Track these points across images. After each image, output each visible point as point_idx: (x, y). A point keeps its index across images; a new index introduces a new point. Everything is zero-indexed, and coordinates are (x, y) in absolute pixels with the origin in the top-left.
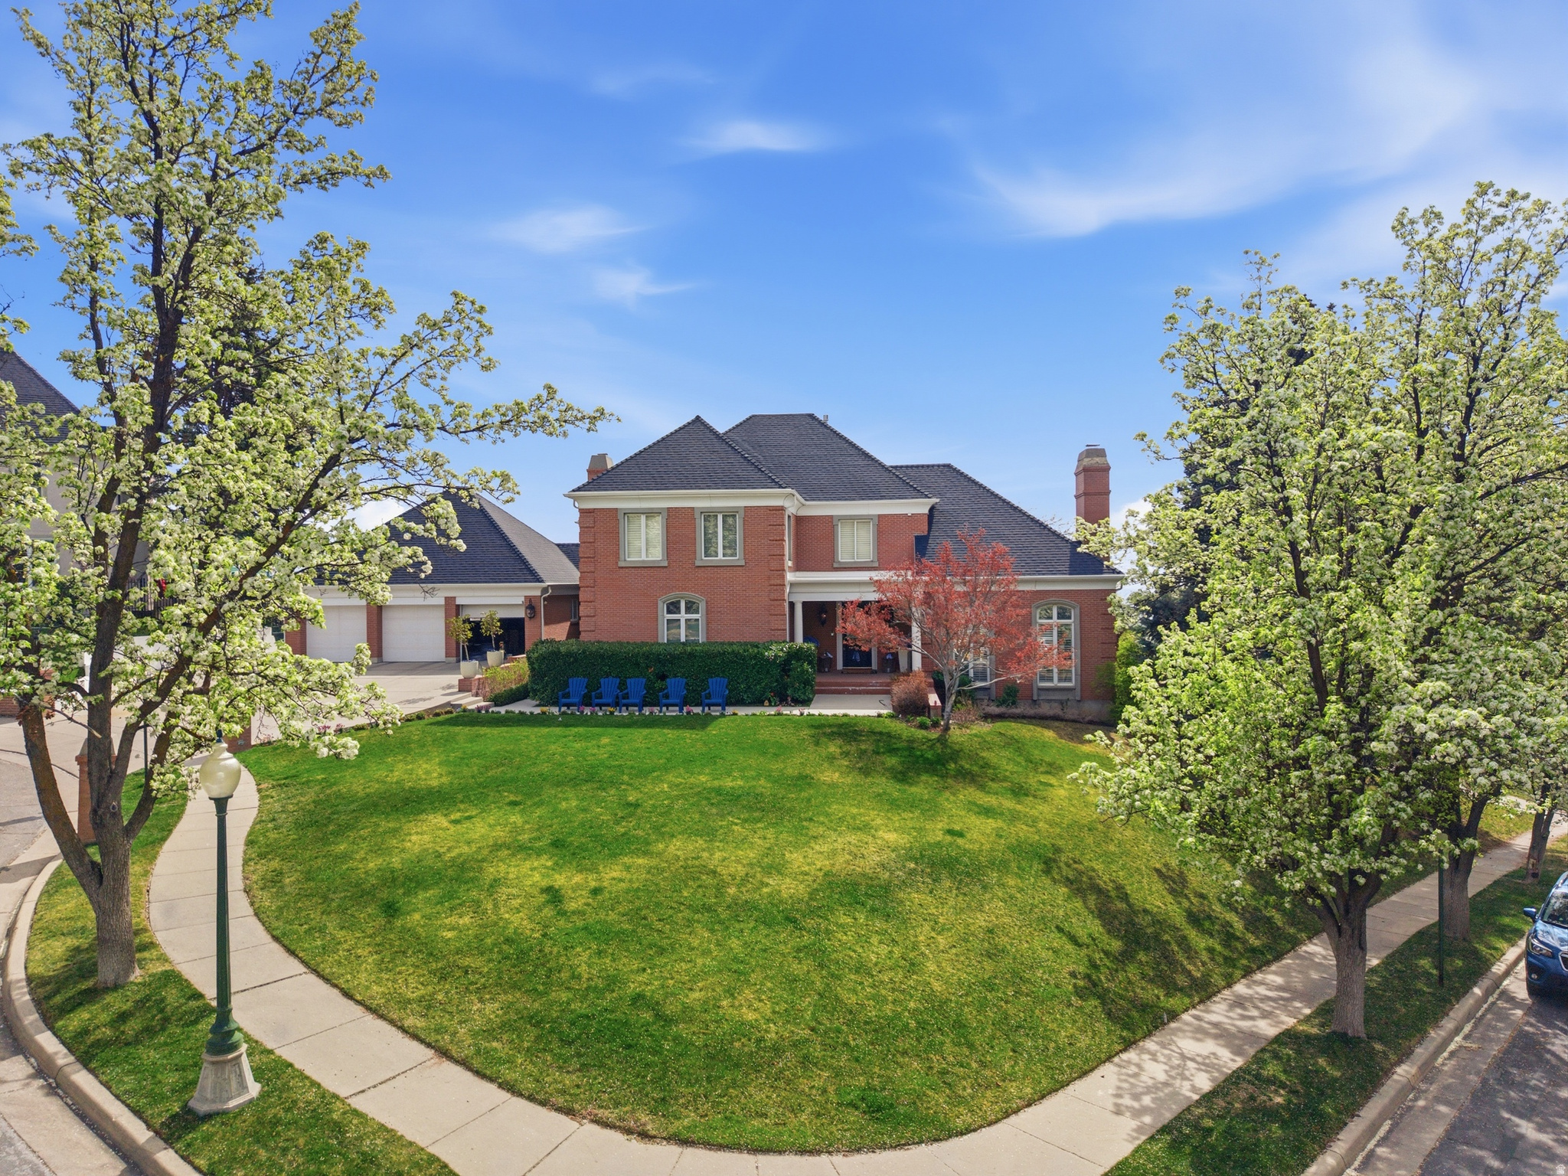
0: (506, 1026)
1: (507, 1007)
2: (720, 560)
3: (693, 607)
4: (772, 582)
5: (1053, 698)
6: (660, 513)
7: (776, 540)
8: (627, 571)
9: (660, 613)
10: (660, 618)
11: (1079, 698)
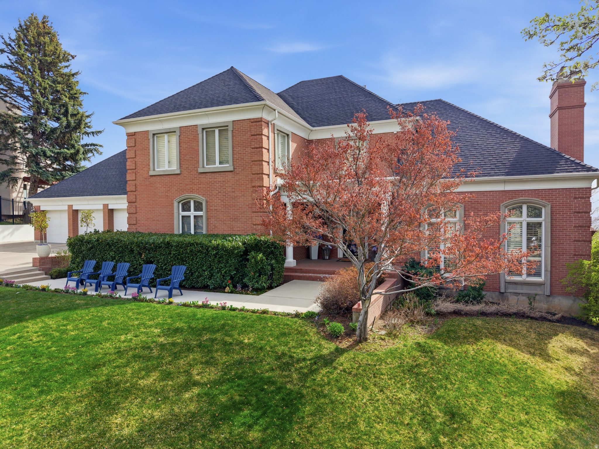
2: (217, 167)
3: (198, 207)
4: (254, 184)
5: (521, 291)
6: (175, 132)
7: (257, 148)
8: (155, 178)
9: (175, 211)
10: (176, 215)
11: (548, 293)
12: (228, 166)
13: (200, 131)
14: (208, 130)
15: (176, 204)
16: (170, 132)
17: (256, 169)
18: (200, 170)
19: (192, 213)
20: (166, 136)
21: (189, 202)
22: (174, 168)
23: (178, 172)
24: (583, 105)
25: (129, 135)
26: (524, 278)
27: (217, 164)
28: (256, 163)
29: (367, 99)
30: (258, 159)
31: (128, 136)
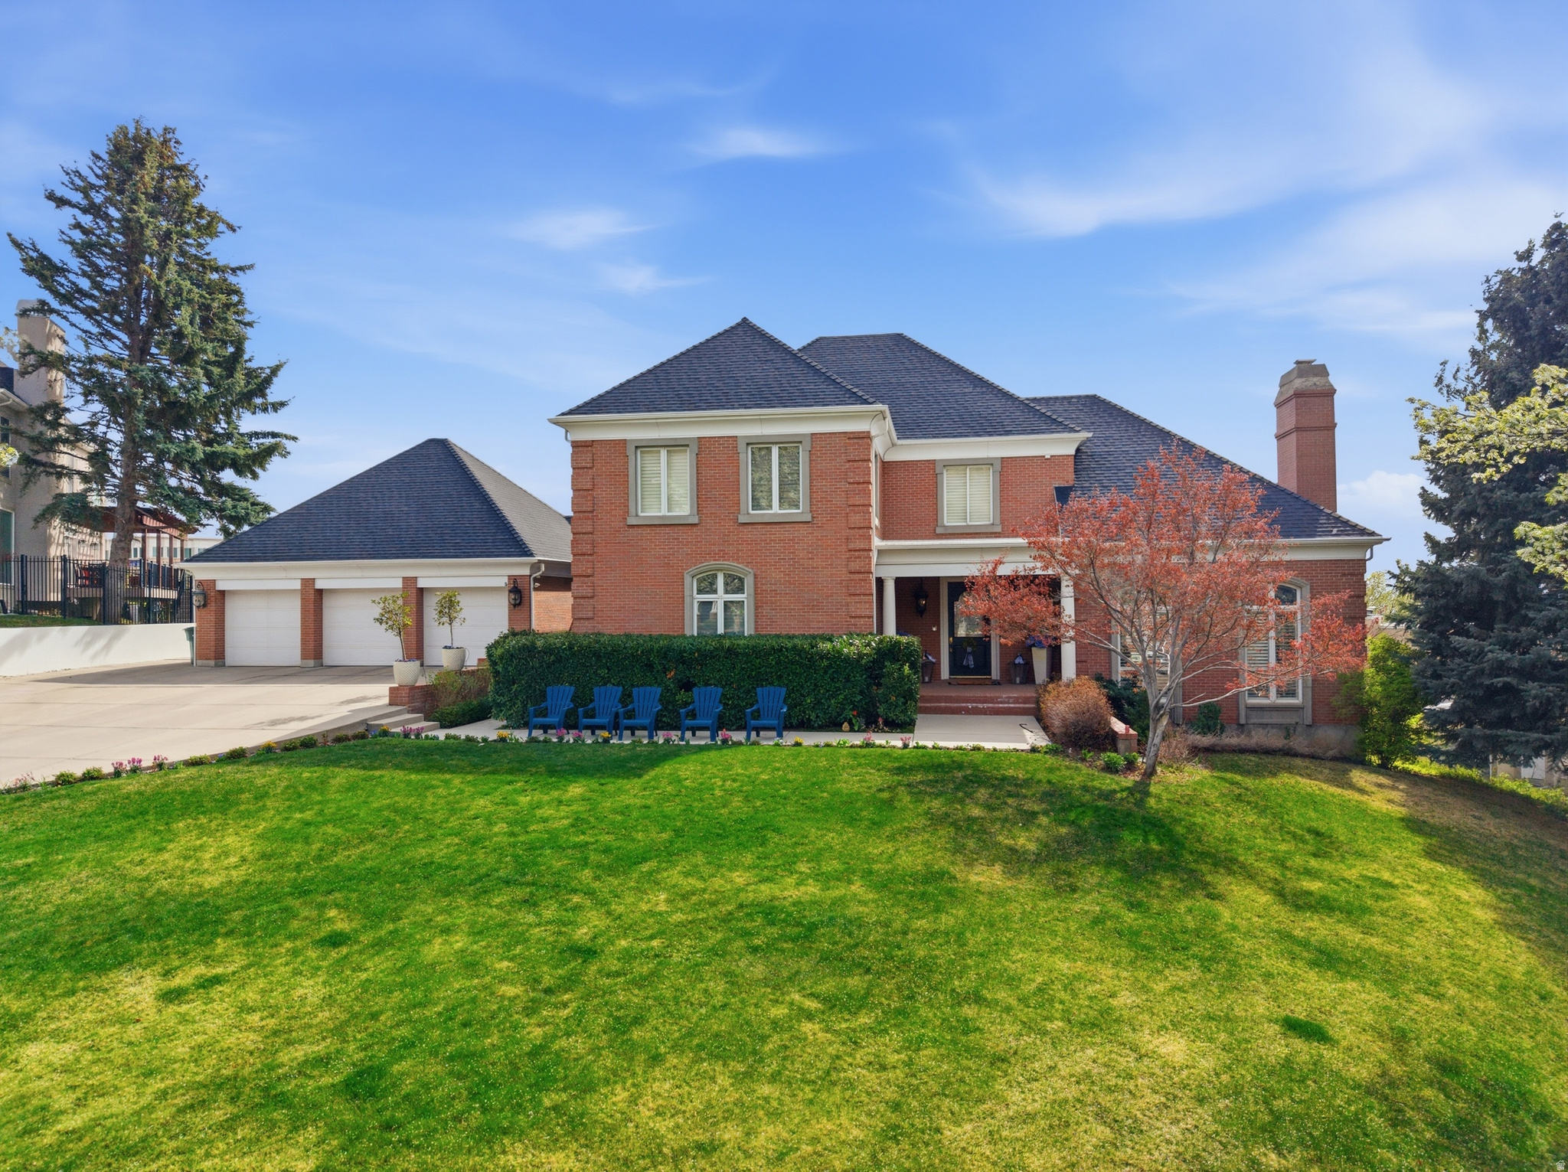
2: (775, 515)
3: (735, 584)
4: (852, 546)
5: (1270, 721)
6: (688, 446)
7: (859, 483)
8: (640, 530)
9: (687, 593)
10: (687, 600)
11: (1309, 721)
12: (800, 512)
13: (741, 447)
14: (761, 448)
15: (687, 579)
16: (674, 446)
17: (856, 519)
18: (742, 519)
19: (720, 597)
20: (663, 453)
21: (715, 576)
22: (684, 509)
23: (695, 520)
24: (1332, 427)
25: (575, 445)
26: (1273, 699)
27: (776, 508)
28: (856, 509)
29: (978, 389)
30: (861, 502)
31: (573, 447)
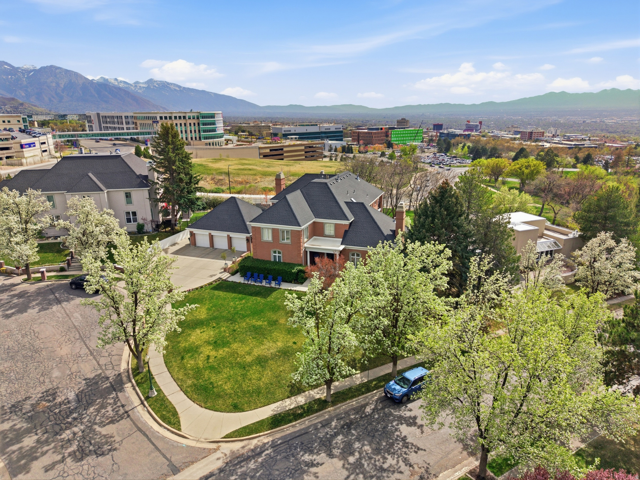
0: (191, 386)
1: (192, 382)
2: (286, 242)
3: (280, 253)
6: (271, 229)
8: (263, 242)
10: (271, 255)
12: (290, 242)
13: (279, 230)
14: (282, 230)
15: (272, 251)
18: (280, 242)
19: (277, 255)
21: (276, 251)
22: (270, 239)
23: (272, 242)
